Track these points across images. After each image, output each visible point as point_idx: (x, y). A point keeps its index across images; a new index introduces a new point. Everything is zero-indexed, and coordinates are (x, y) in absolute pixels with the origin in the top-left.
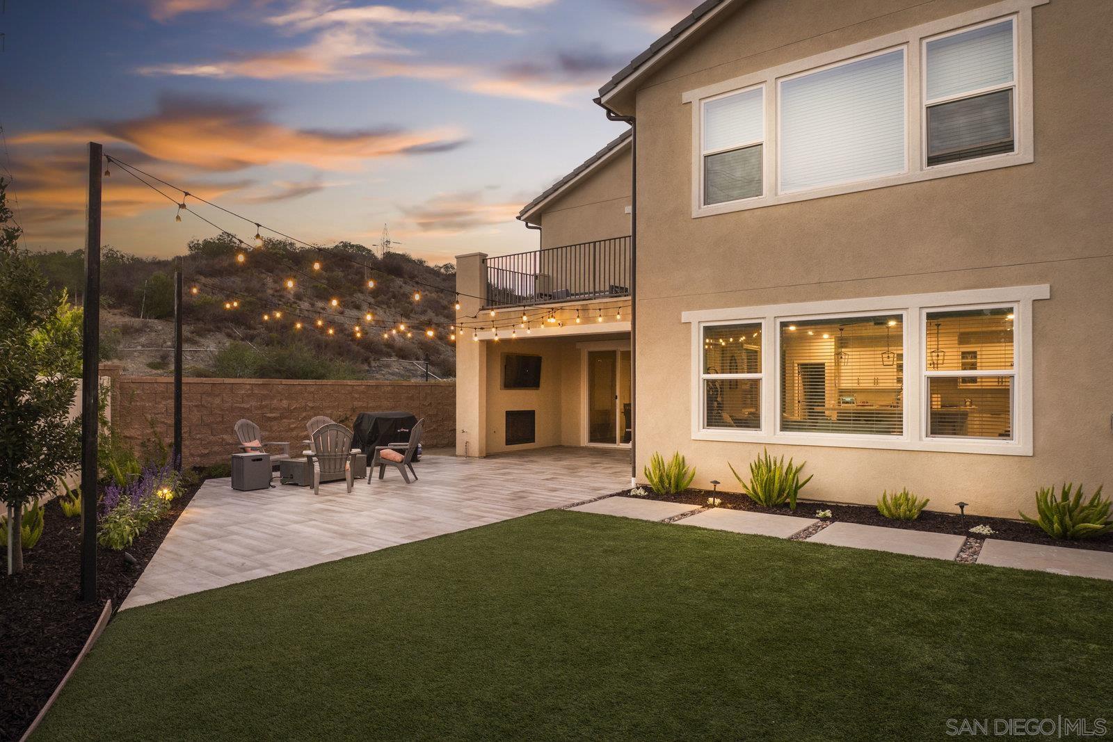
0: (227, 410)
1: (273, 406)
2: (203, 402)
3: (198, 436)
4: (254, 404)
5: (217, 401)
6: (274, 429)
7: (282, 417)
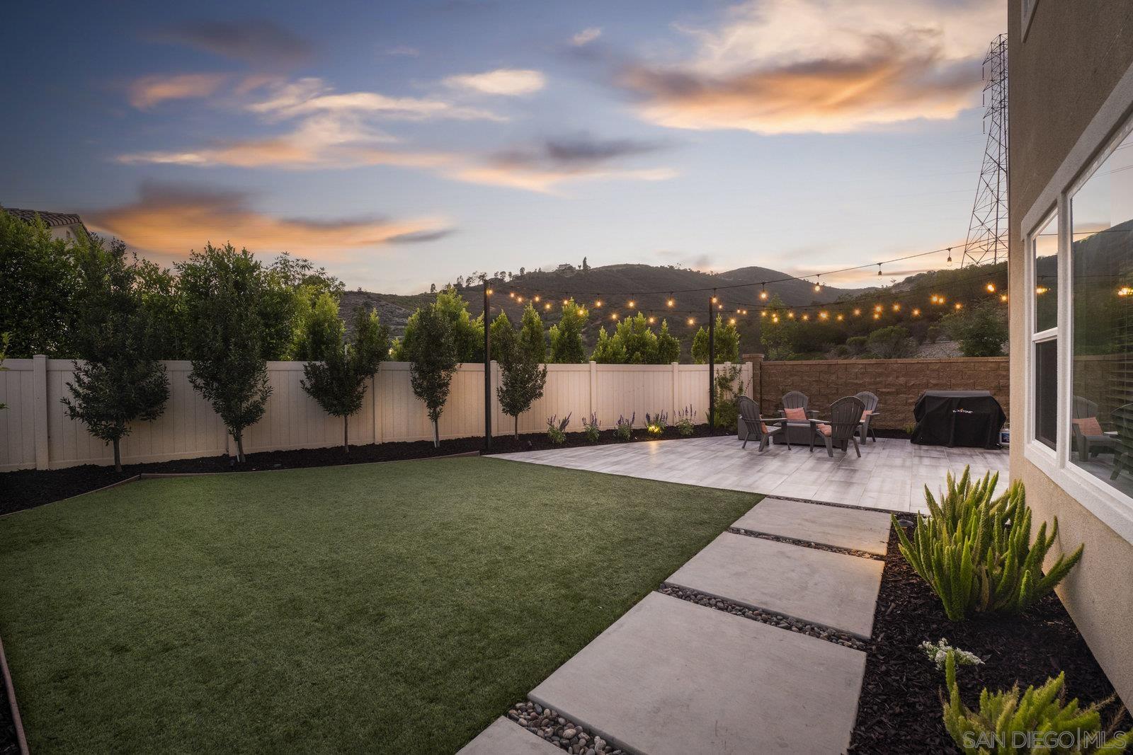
0: (841, 385)
1: (887, 382)
2: (821, 378)
3: (817, 403)
4: (867, 380)
5: (834, 377)
6: (889, 402)
7: (898, 393)
